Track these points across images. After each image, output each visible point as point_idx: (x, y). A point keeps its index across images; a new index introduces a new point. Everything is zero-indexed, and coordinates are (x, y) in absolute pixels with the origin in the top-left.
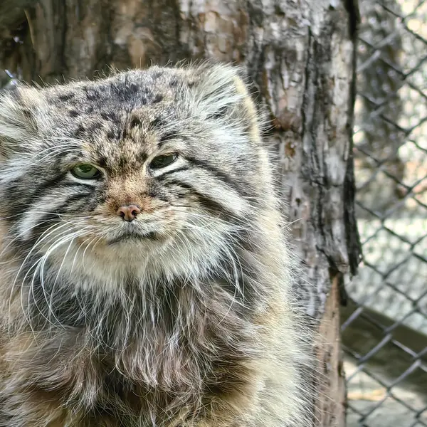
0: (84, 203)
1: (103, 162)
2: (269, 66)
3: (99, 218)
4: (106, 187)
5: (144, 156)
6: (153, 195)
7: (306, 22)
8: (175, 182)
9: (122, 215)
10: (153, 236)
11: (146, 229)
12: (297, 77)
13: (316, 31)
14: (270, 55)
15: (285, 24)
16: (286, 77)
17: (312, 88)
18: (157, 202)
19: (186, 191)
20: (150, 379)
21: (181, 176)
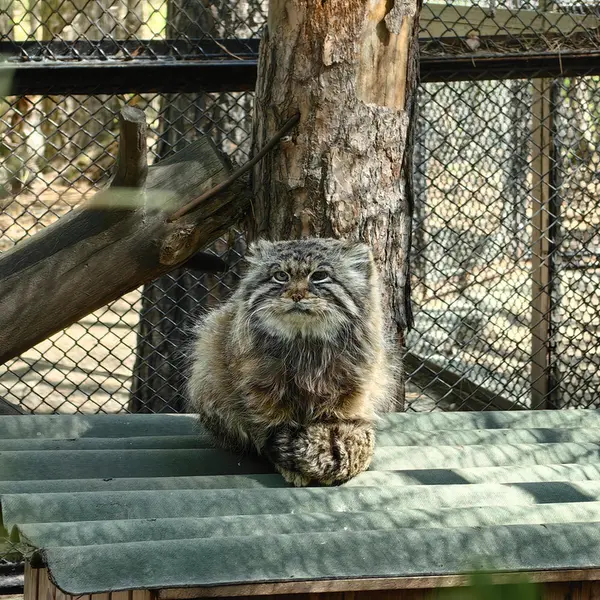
0: (277, 292)
1: (289, 270)
2: (370, 228)
3: (282, 299)
4: (289, 284)
5: (309, 271)
6: (310, 291)
7: (388, 206)
8: (324, 288)
9: (293, 298)
10: (308, 312)
11: (305, 307)
12: (383, 234)
13: (393, 212)
14: (370, 223)
15: (378, 208)
16: (378, 234)
17: (391, 240)
18: (311, 295)
19: (328, 293)
20: (311, 388)
21: (327, 285)
